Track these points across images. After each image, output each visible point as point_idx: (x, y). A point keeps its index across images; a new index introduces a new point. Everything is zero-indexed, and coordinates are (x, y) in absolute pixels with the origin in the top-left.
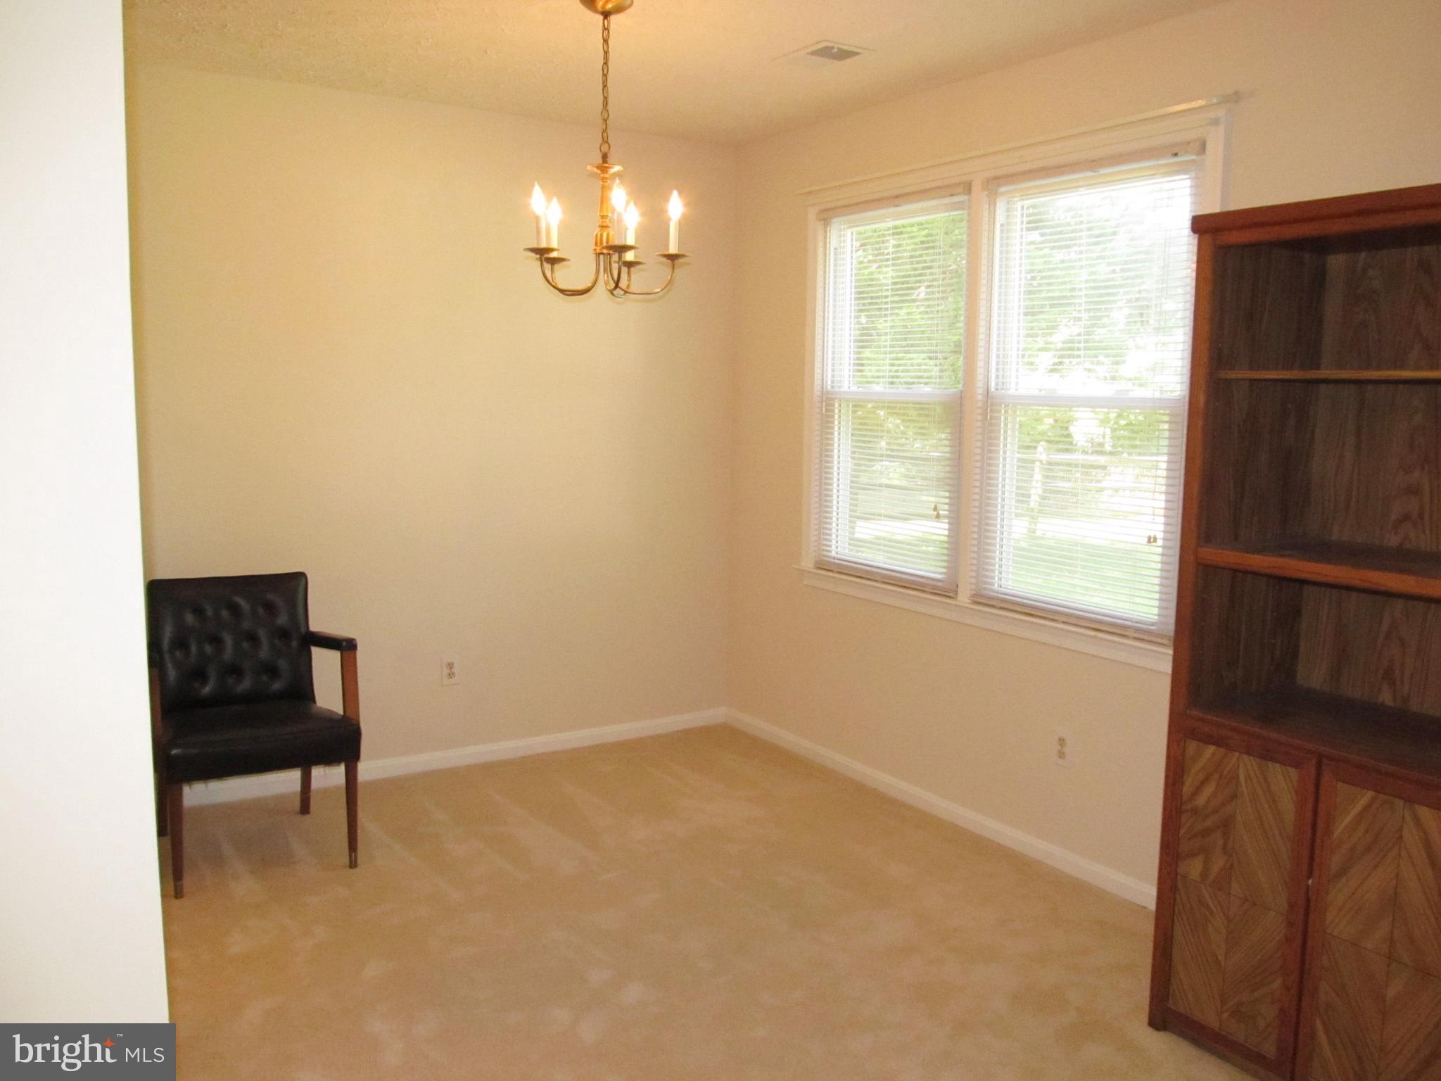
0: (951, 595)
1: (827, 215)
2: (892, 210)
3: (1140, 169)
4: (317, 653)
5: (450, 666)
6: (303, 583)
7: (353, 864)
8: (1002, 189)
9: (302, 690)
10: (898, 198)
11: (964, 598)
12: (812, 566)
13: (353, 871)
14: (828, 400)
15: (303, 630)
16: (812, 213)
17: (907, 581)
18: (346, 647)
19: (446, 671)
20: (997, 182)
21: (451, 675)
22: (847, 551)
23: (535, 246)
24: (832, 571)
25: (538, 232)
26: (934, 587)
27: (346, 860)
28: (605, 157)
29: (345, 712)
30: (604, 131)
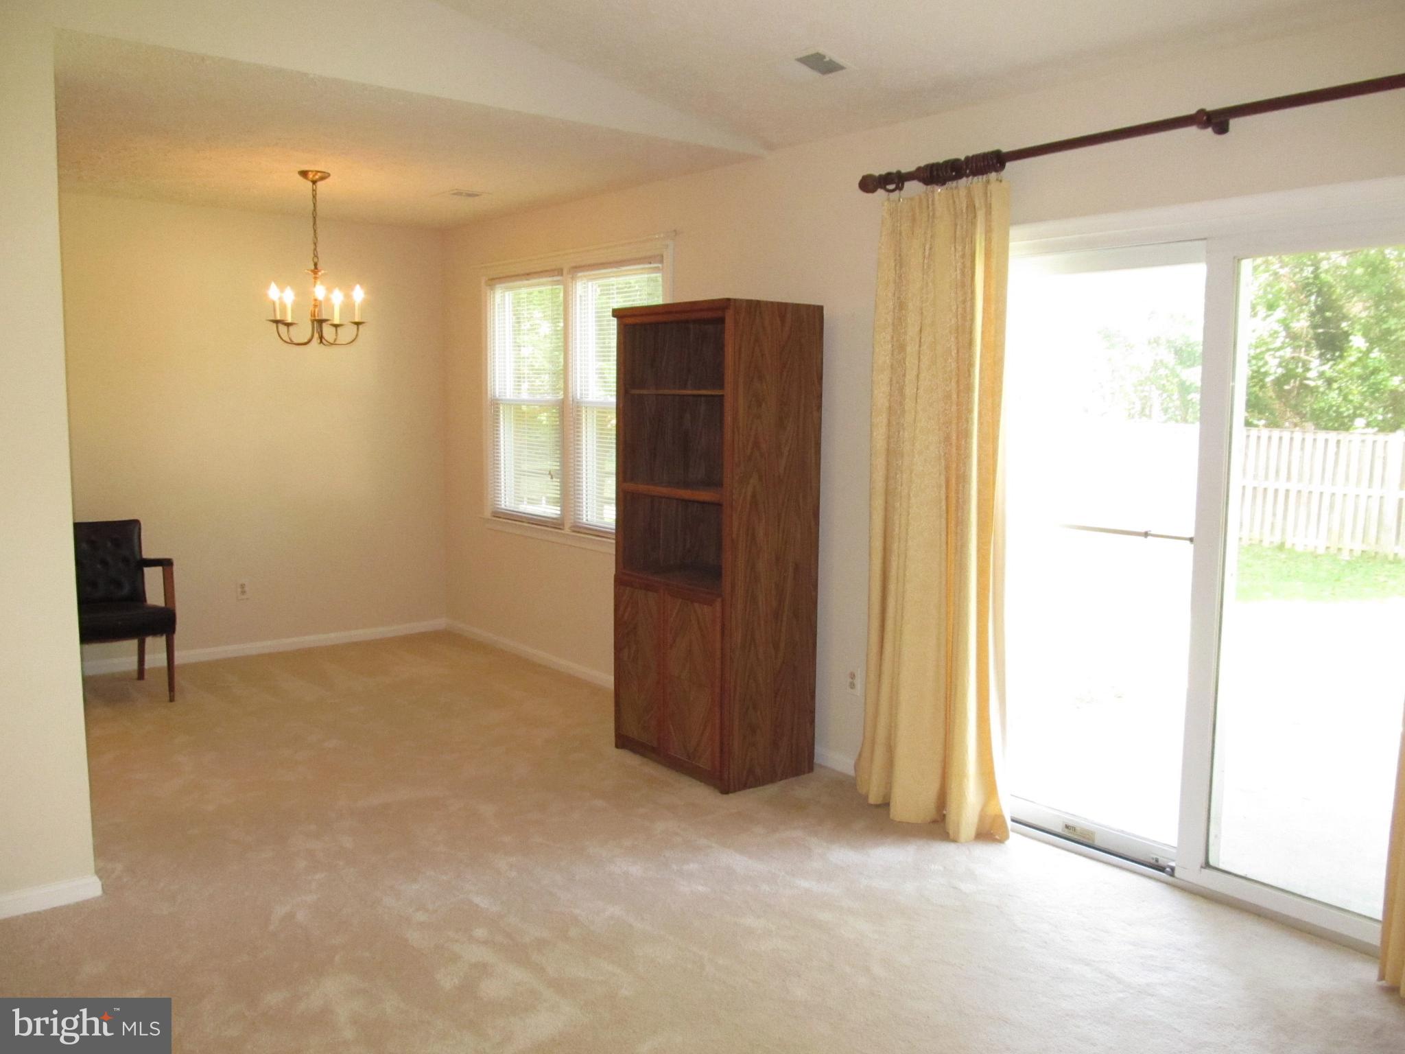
0: (561, 527)
1: (494, 281)
2: (526, 282)
3: (637, 269)
4: (148, 571)
5: (243, 586)
6: (137, 529)
7: (172, 699)
8: (580, 274)
9: (138, 595)
10: (528, 275)
11: (567, 530)
12: (489, 515)
13: (173, 703)
14: (496, 404)
15: (138, 557)
16: (483, 280)
17: (540, 520)
18: (166, 564)
19: (239, 590)
20: (577, 269)
21: (243, 592)
22: (513, 505)
23: (274, 319)
24: (500, 517)
25: (275, 310)
26: (553, 523)
27: (168, 698)
28: (316, 265)
29: (166, 604)
30: (315, 249)
